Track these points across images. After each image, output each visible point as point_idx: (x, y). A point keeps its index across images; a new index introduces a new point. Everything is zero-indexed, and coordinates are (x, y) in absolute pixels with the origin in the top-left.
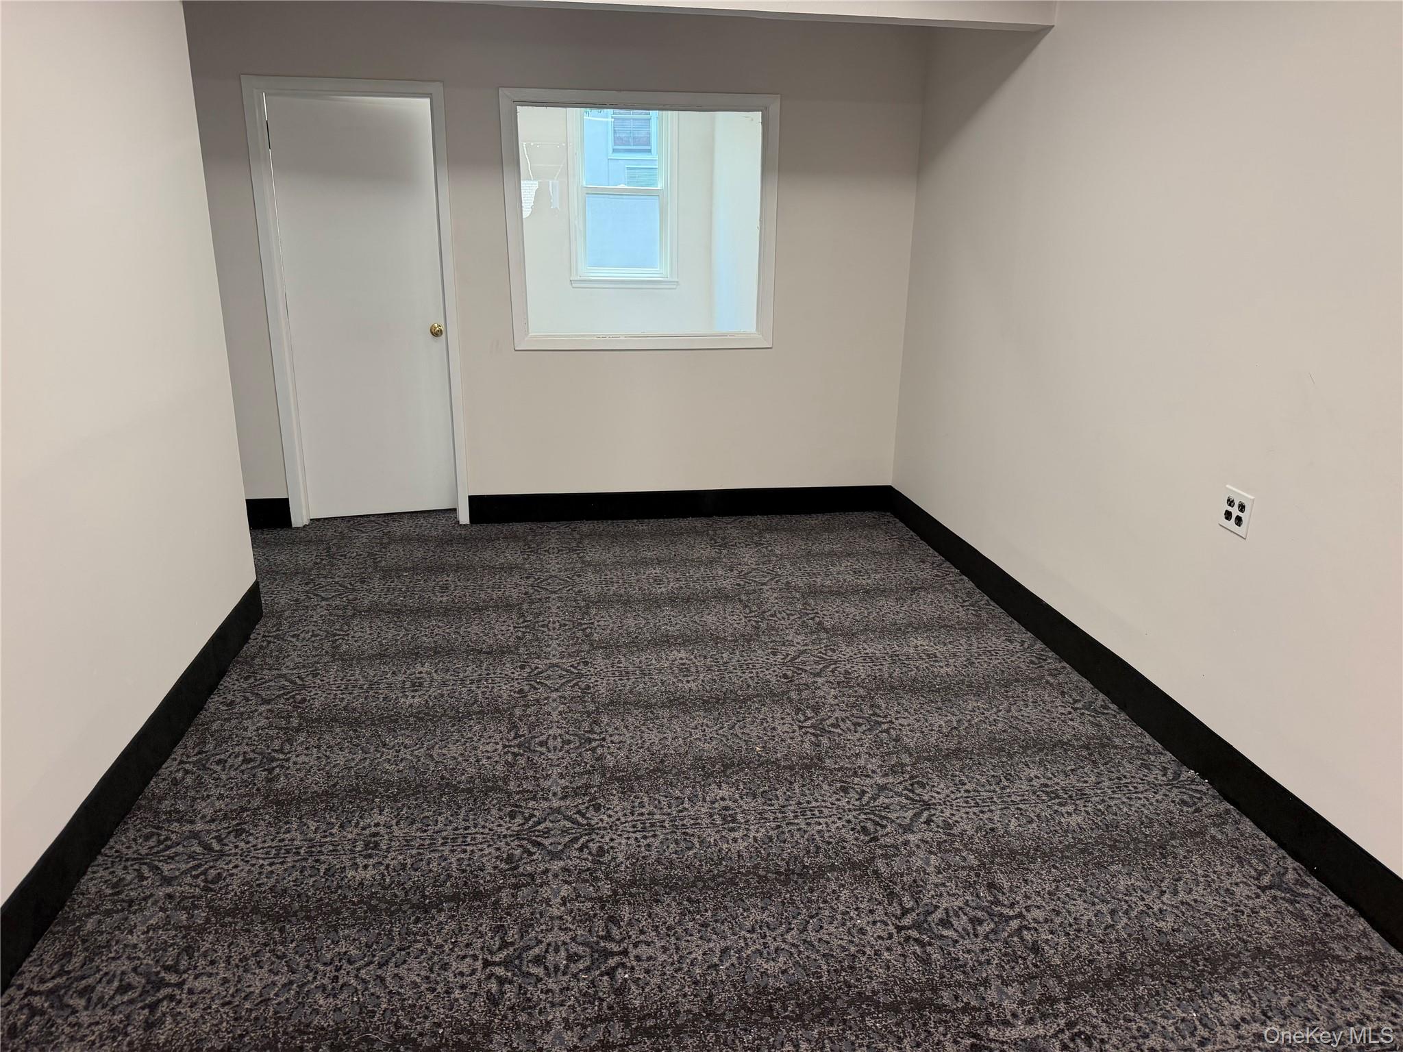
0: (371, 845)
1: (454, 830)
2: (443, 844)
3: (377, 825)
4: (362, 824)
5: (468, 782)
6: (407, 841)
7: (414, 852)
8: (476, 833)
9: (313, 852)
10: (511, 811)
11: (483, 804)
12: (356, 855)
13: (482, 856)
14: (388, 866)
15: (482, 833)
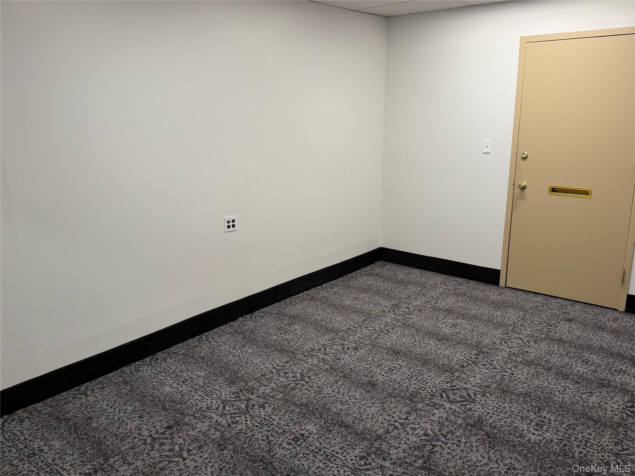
0: (539, 426)
1: (499, 415)
2: (507, 412)
3: (534, 434)
4: (541, 438)
5: (479, 434)
6: (523, 421)
7: (521, 415)
8: (490, 410)
9: (569, 435)
10: (469, 411)
11: (479, 420)
12: (547, 424)
13: (494, 401)
14: (535, 414)
15: (488, 409)
